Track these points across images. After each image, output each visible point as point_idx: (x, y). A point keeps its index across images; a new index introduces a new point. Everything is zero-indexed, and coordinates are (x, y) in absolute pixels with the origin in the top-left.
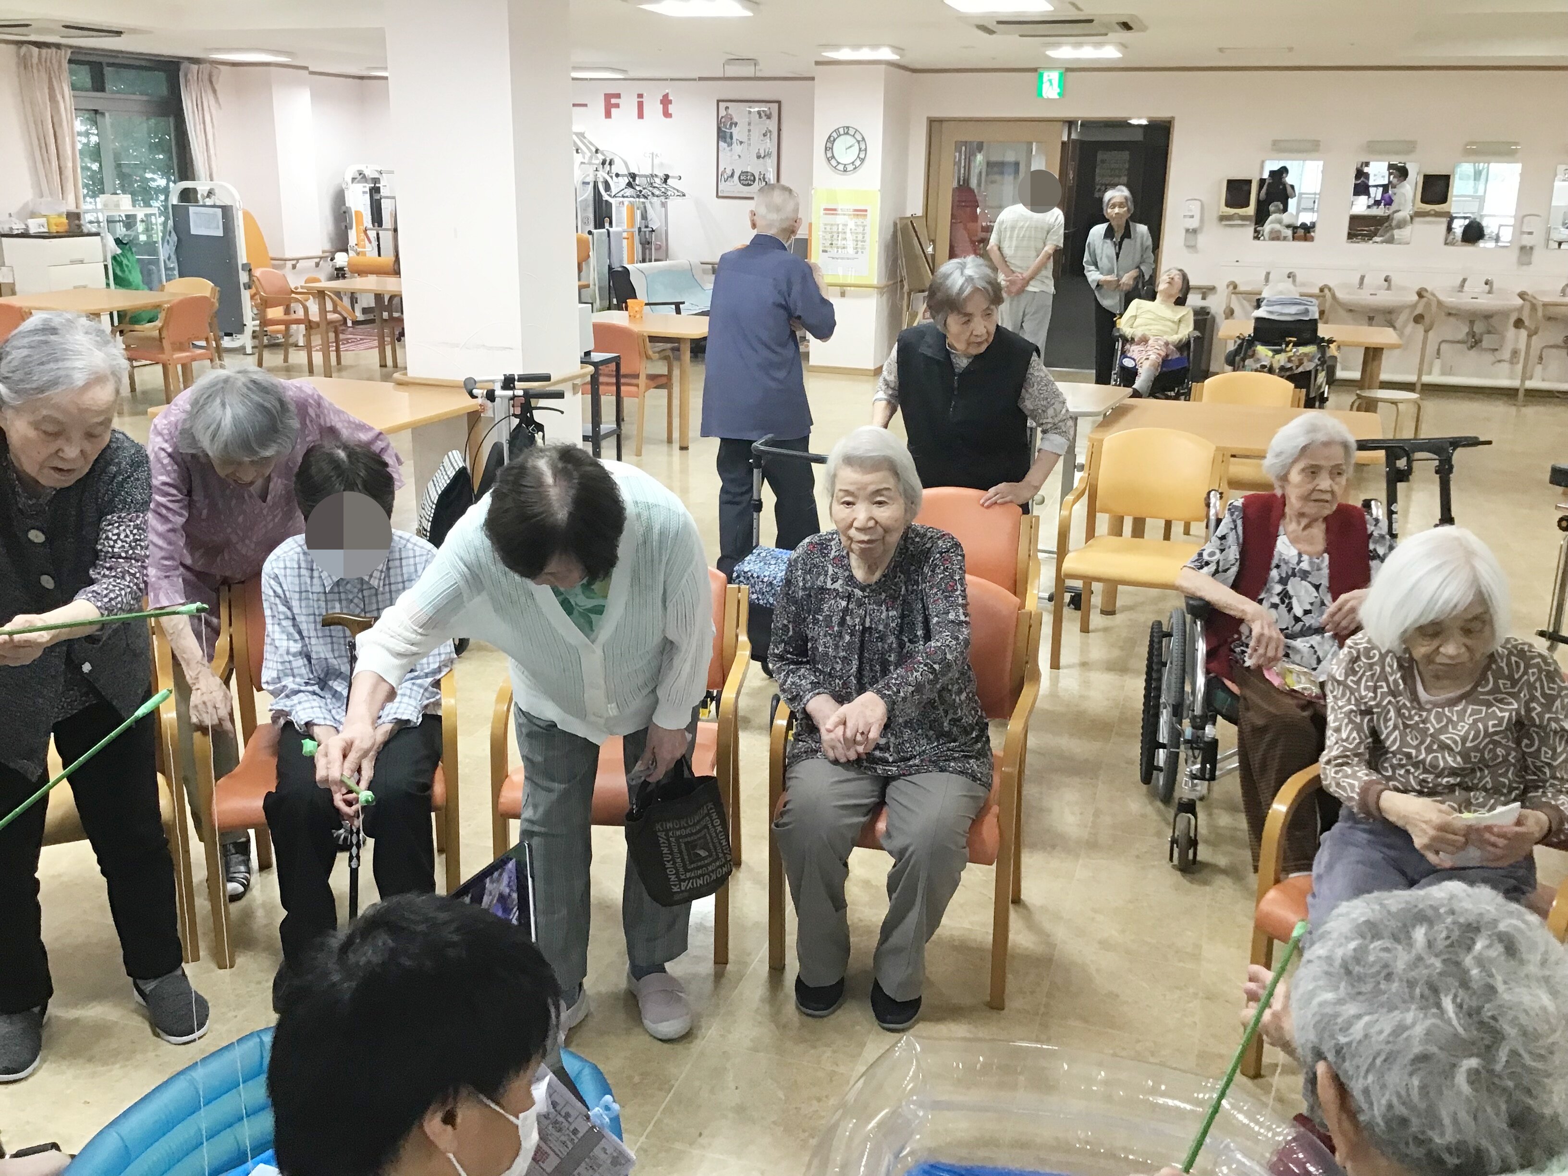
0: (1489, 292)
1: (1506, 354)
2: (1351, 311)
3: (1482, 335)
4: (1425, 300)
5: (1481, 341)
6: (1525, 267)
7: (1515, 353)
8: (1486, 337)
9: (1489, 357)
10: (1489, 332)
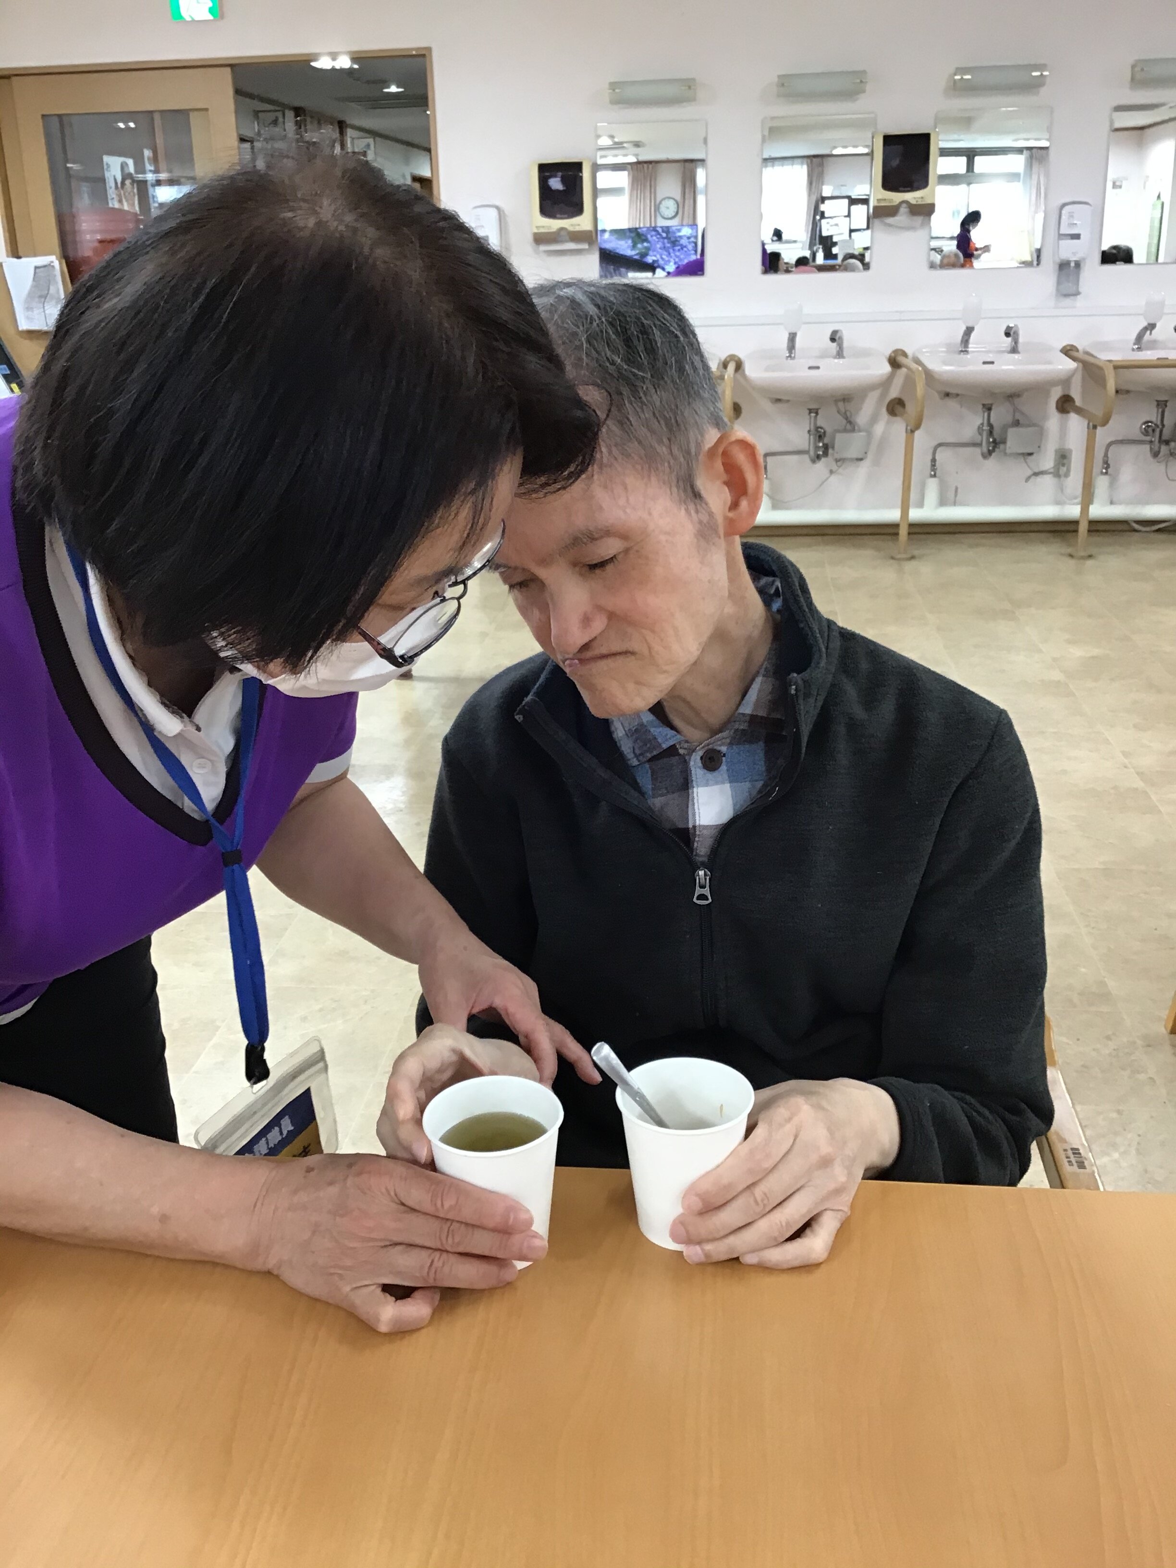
0: (1014, 350)
1: (1048, 461)
2: (778, 400)
3: (1005, 429)
4: (904, 370)
5: (1004, 442)
6: (1068, 301)
7: (1063, 457)
8: (1012, 433)
9: (1021, 469)
10: (1017, 423)
